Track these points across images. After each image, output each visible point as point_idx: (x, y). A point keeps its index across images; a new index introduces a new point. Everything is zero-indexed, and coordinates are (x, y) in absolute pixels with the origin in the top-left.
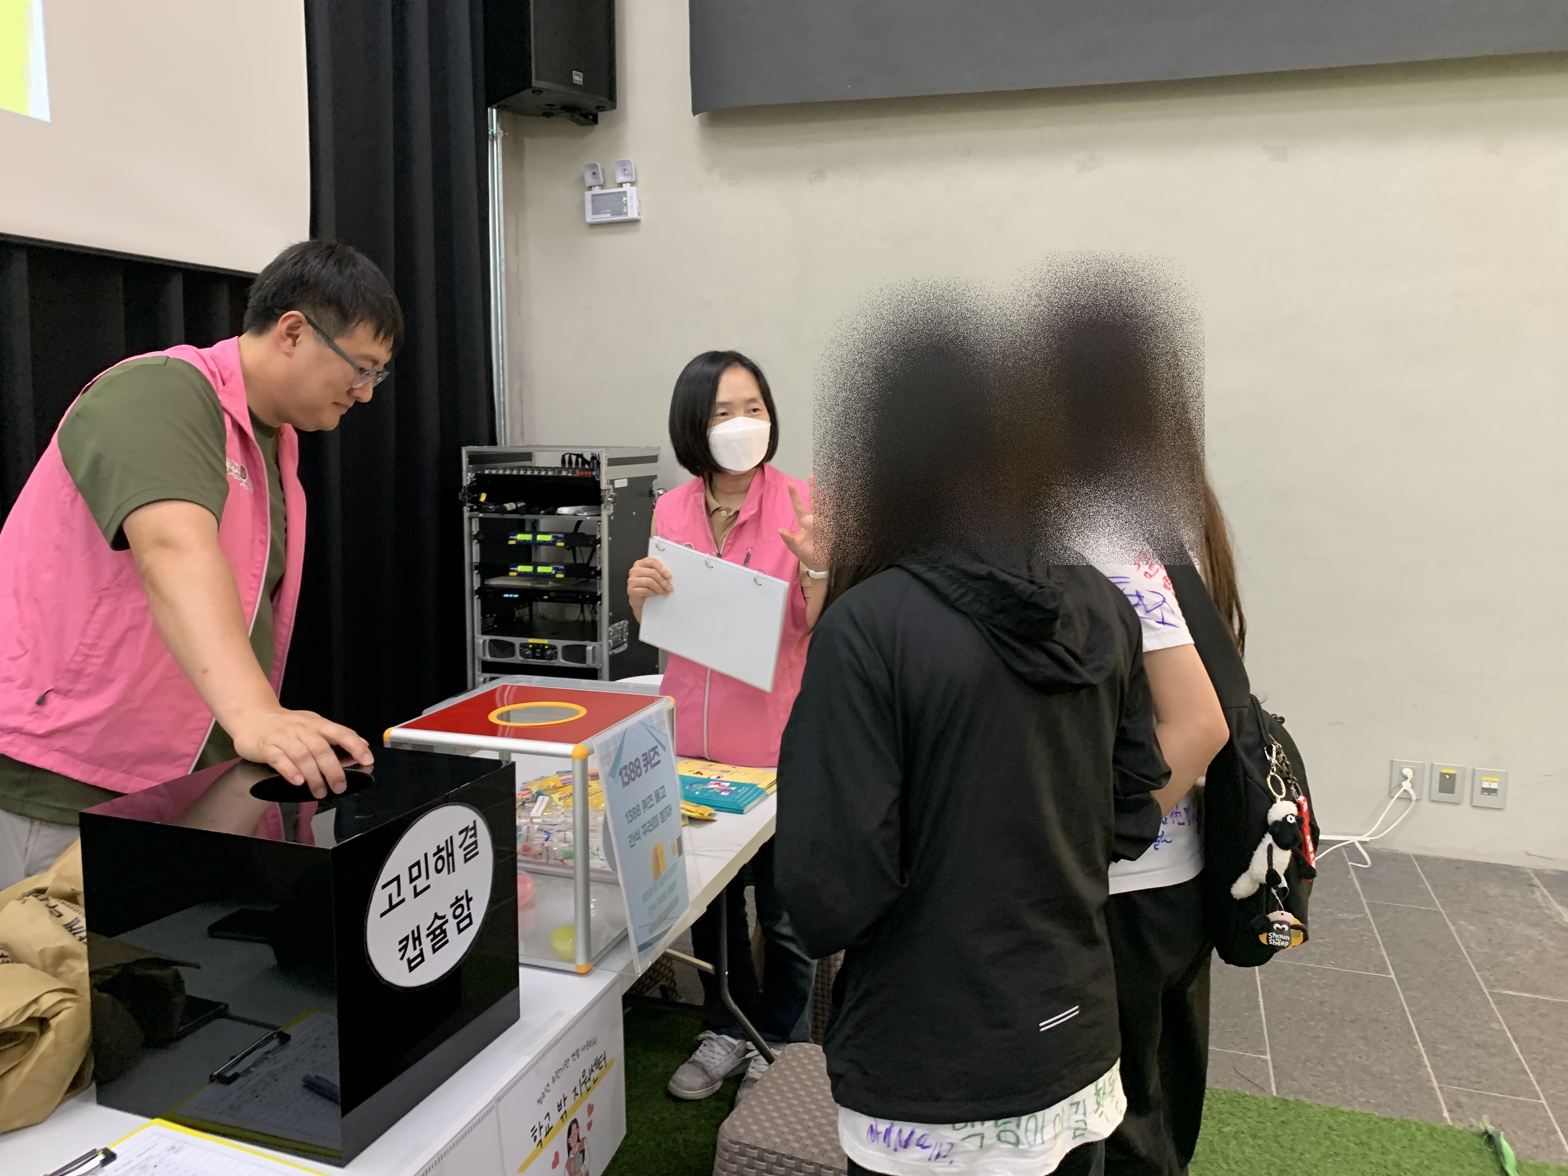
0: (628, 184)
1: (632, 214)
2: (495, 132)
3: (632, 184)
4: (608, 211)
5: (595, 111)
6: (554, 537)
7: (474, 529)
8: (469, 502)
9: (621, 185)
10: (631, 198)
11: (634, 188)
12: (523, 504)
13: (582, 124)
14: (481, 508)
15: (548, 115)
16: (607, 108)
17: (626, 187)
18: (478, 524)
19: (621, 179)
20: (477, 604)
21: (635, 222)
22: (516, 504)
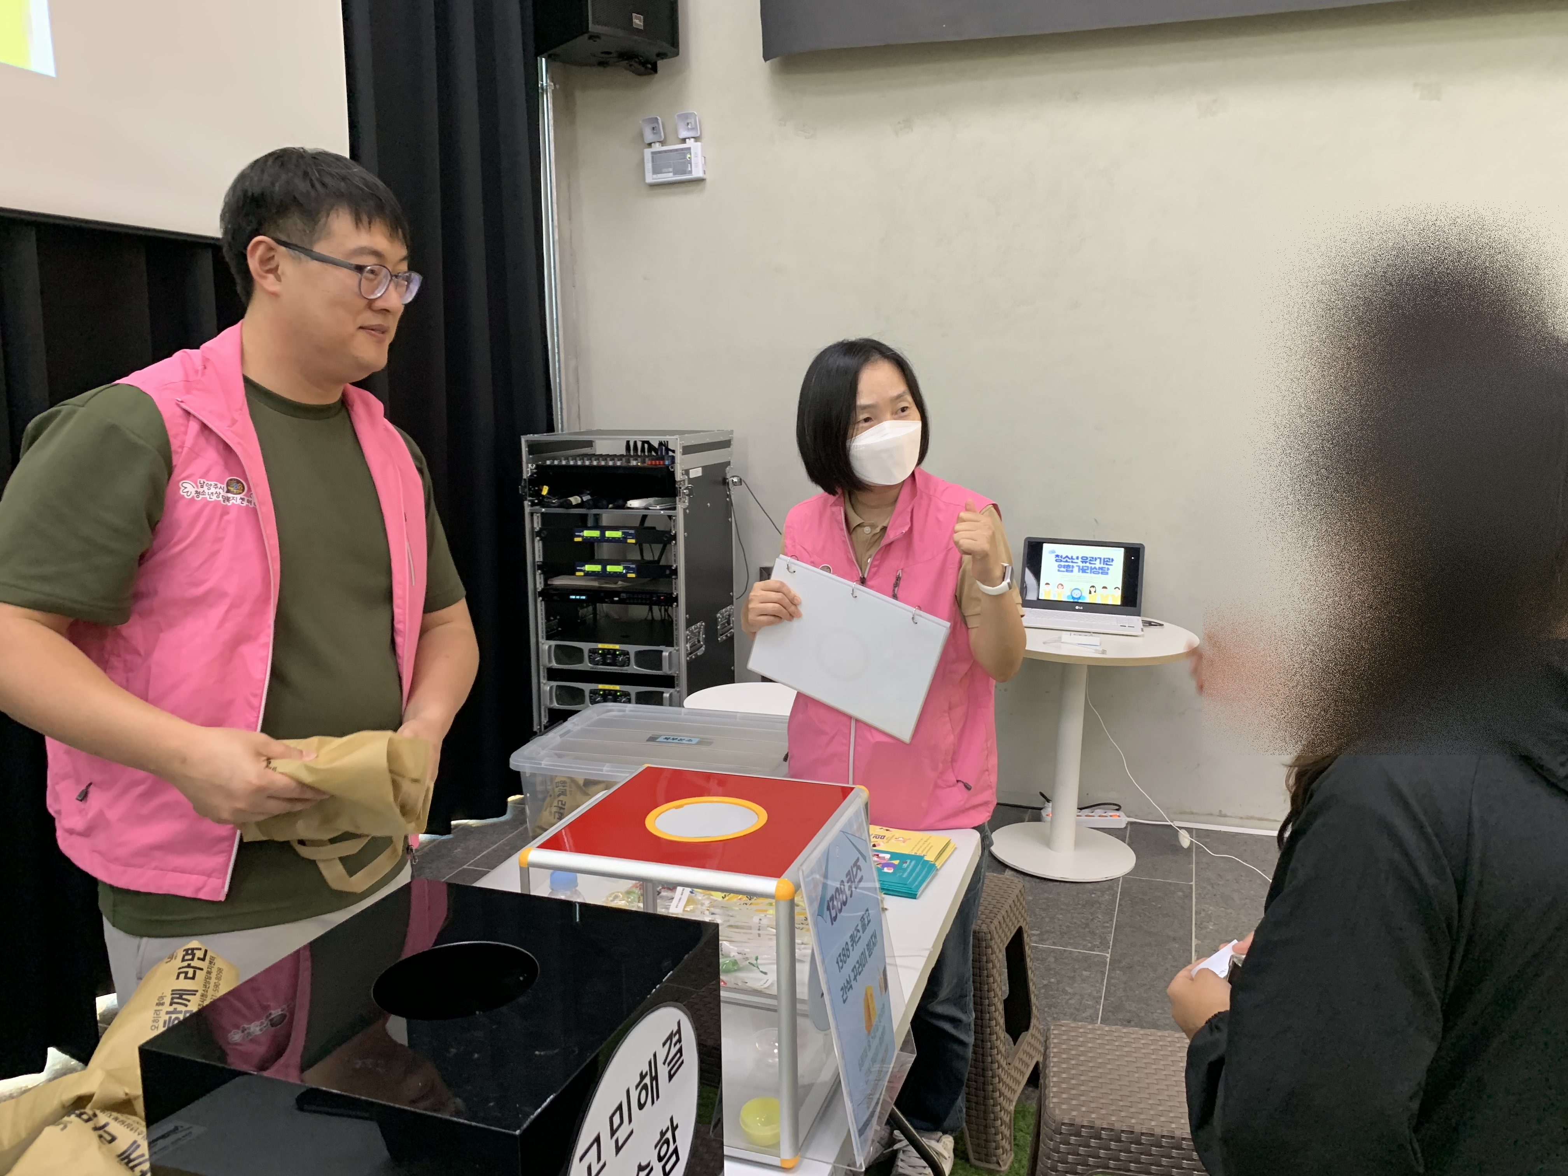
0: (692, 140)
1: (697, 173)
2: (545, 85)
3: (697, 139)
4: (671, 170)
5: (654, 57)
6: (623, 533)
7: (535, 525)
8: (530, 496)
9: (684, 140)
10: (696, 156)
11: (699, 143)
12: (589, 497)
13: (640, 74)
14: (542, 502)
15: (602, 64)
16: (669, 54)
17: (690, 143)
18: (540, 519)
19: (683, 134)
20: (541, 606)
21: (700, 181)
22: (581, 498)
